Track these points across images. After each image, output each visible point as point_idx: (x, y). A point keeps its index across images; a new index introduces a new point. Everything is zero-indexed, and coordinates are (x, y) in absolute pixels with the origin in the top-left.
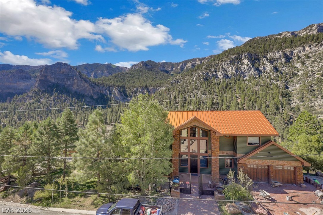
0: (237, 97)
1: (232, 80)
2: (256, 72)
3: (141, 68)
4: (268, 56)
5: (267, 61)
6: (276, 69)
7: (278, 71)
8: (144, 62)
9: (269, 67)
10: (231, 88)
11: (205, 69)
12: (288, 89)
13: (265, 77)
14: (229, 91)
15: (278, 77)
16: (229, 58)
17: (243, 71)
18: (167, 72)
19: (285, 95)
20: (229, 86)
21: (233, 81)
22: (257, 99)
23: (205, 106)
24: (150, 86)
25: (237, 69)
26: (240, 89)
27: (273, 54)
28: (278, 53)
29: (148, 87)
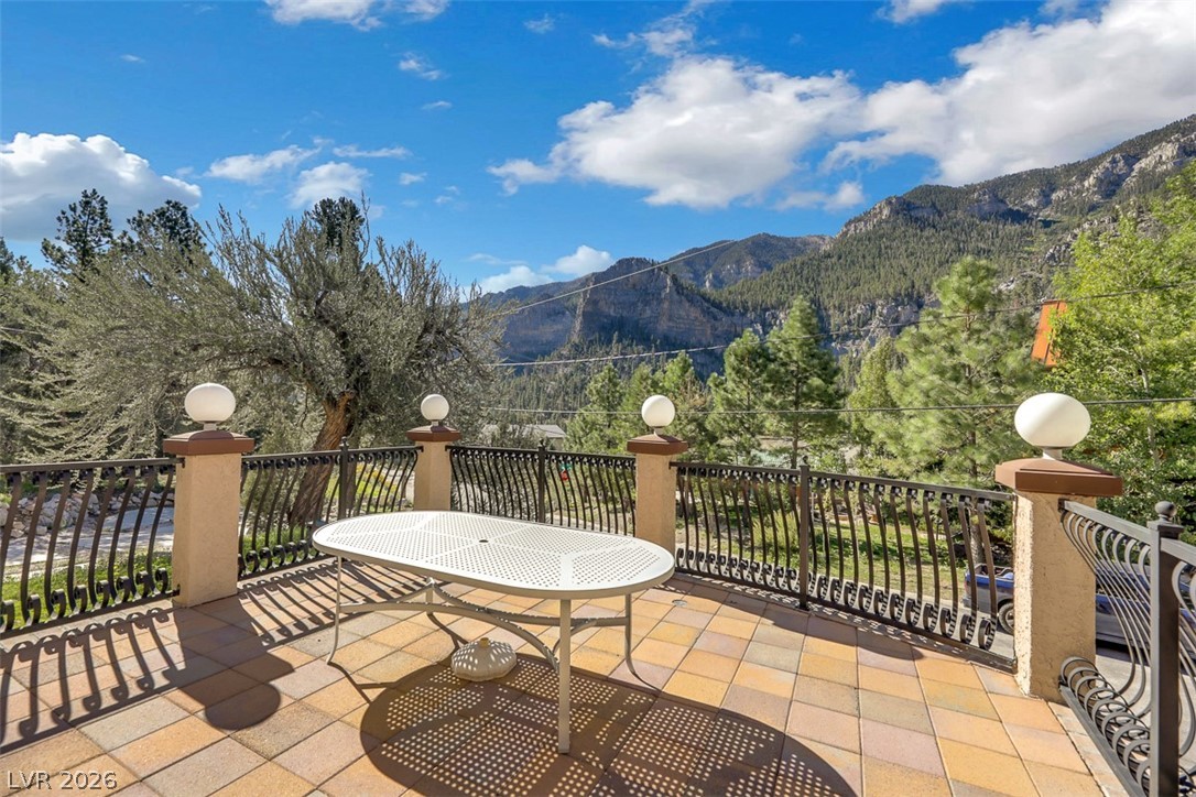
3: (884, 225)
8: (898, 199)
18: (1019, 217)
24: (928, 289)
29: (919, 293)
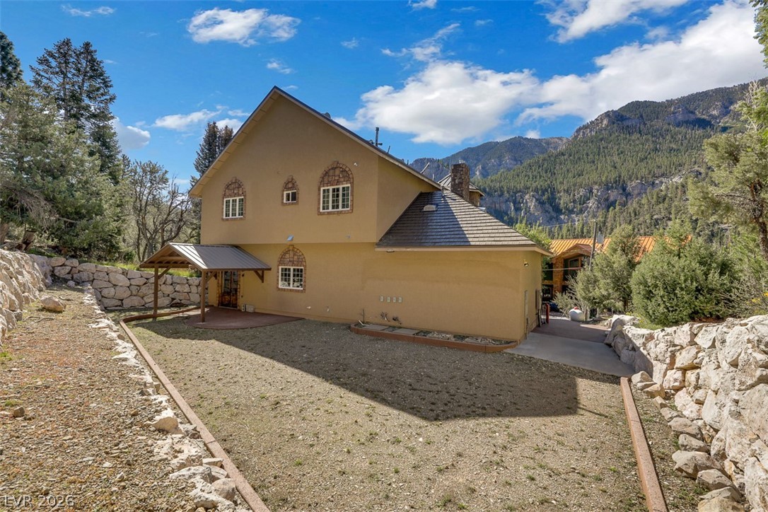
3: (603, 132)
24: (630, 178)
29: (624, 181)
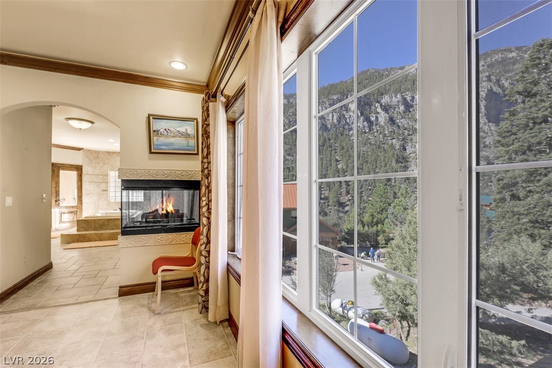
0: (337, 161)
1: (332, 135)
2: (366, 123)
4: (383, 101)
5: (381, 108)
6: (392, 120)
7: (395, 124)
9: (383, 117)
10: (331, 146)
11: (293, 113)
12: (406, 150)
13: (377, 132)
14: (328, 152)
15: (394, 132)
16: (329, 99)
17: (348, 120)
19: (400, 160)
20: (328, 144)
21: (334, 136)
22: (364, 165)
23: (290, 174)
25: (340, 118)
26: (343, 148)
27: (389, 98)
28: (396, 97)
